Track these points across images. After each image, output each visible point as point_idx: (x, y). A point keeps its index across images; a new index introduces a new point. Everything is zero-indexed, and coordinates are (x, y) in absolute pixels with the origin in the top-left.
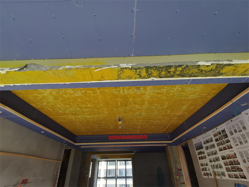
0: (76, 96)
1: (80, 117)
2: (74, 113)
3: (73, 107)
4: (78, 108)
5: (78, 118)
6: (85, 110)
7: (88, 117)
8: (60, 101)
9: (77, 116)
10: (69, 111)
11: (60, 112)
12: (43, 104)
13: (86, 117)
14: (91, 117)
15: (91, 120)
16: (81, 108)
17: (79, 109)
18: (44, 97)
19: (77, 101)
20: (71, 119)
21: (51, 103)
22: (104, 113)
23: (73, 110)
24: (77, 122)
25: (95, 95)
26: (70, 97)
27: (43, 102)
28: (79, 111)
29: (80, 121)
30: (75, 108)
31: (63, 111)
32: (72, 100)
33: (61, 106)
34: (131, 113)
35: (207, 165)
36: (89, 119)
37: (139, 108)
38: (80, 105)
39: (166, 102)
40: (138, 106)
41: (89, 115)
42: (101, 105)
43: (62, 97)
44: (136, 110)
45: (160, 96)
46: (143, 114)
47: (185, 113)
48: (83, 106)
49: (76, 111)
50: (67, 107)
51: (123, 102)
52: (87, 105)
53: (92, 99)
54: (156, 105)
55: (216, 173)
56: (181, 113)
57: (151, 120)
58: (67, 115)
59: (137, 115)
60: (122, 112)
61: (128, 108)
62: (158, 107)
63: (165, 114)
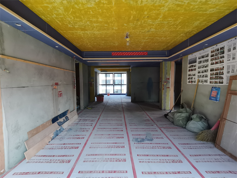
0: (88, 7)
1: (89, 33)
2: (83, 27)
3: (83, 21)
4: (88, 22)
5: (86, 34)
6: (95, 25)
7: (96, 33)
8: (70, 12)
9: (86, 32)
10: (78, 25)
11: (69, 26)
12: (53, 17)
13: (94, 32)
14: (100, 33)
15: (99, 36)
16: (91, 22)
17: (89, 24)
18: (54, 8)
19: (88, 13)
20: (79, 35)
21: (61, 15)
22: (113, 29)
23: (83, 25)
24: (85, 38)
25: (109, 6)
26: (81, 8)
27: (53, 14)
28: (89, 26)
29: (88, 37)
30: (85, 22)
31: (72, 25)
32: (83, 12)
33: (71, 19)
34: (141, 29)
35: (194, 75)
36: (97, 35)
37: (151, 23)
38: (91, 18)
39: (182, 16)
40: (150, 20)
41: (98, 30)
42: (113, 19)
43: (73, 8)
44: (147, 25)
45: (179, 8)
46: (153, 30)
47: (194, 30)
48: (94, 19)
49: (86, 25)
50: (76, 21)
51: (137, 16)
52: (98, 18)
53: (105, 11)
54: (170, 19)
55: (200, 81)
56: (190, 29)
57: (157, 36)
58: (76, 30)
59: (145, 31)
60: (132, 28)
61: (139, 23)
62: (171, 22)
63: (174, 30)
